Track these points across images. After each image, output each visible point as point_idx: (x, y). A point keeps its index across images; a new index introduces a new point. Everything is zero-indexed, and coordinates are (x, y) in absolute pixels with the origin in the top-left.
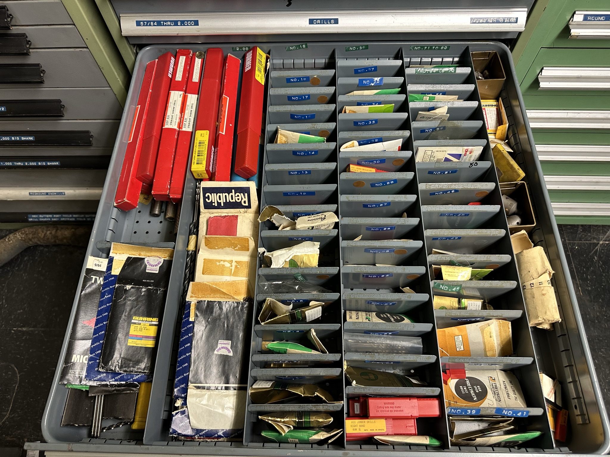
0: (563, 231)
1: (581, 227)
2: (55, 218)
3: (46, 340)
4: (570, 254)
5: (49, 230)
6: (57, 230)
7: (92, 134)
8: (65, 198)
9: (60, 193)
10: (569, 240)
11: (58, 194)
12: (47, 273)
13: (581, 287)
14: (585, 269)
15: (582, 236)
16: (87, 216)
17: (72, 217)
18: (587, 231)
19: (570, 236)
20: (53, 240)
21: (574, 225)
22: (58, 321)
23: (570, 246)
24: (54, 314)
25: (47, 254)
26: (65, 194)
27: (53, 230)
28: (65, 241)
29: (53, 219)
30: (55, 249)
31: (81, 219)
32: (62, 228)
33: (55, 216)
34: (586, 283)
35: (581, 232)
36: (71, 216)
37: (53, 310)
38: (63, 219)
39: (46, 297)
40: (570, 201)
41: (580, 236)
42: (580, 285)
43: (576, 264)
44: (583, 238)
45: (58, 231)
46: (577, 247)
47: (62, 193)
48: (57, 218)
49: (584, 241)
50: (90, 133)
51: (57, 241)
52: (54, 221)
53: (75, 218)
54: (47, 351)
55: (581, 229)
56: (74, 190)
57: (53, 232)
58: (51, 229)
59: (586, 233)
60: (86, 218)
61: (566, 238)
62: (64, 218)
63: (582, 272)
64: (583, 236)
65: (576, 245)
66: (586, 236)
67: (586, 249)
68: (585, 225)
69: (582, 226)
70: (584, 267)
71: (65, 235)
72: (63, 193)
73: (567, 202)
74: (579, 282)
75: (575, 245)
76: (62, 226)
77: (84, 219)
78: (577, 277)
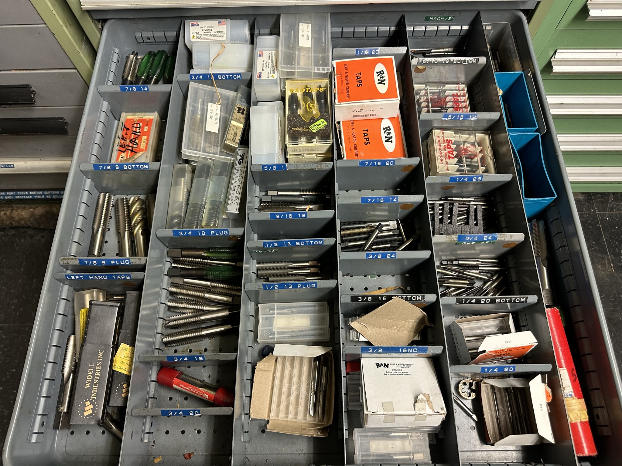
0: (592, 201)
1: (612, 196)
2: (9, 195)
3: (4, 337)
4: (601, 226)
5: (4, 210)
6: (12, 210)
7: (33, 89)
8: (14, 171)
9: (8, 165)
10: (599, 211)
11: (5, 166)
12: (4, 260)
13: (613, 263)
14: (617, 243)
15: (613, 205)
16: (46, 193)
17: (29, 195)
18: (619, 200)
19: (600, 206)
20: (8, 222)
21: (605, 193)
22: (18, 315)
23: (600, 217)
24: (13, 308)
25: (4, 238)
26: (14, 167)
27: (8, 210)
28: (23, 222)
29: (6, 197)
30: (13, 232)
31: (39, 197)
32: (18, 208)
33: (8, 193)
34: (618, 258)
35: (612, 201)
36: (27, 193)
37: (11, 302)
38: (18, 197)
39: (3, 288)
40: (605, 165)
41: (611, 205)
42: (612, 260)
43: (608, 237)
44: (615, 208)
45: (14, 211)
46: (608, 218)
47: (10, 165)
48: (11, 195)
49: (616, 211)
50: (31, 87)
51: (13, 223)
52: (8, 199)
53: (32, 195)
54: (5, 350)
55: (613, 197)
56: (25, 161)
57: (8, 213)
58: (5, 209)
59: (618, 202)
60: (45, 195)
61: (596, 209)
62: (19, 195)
63: (614, 246)
64: (615, 205)
65: (607, 216)
66: (617, 205)
67: (618, 221)
68: (617, 193)
69: (614, 194)
70: (616, 240)
71: (22, 215)
72: (12, 166)
73: (601, 167)
74: (611, 257)
75: (605, 216)
76: (18, 206)
77: (43, 197)
78: (609, 252)
